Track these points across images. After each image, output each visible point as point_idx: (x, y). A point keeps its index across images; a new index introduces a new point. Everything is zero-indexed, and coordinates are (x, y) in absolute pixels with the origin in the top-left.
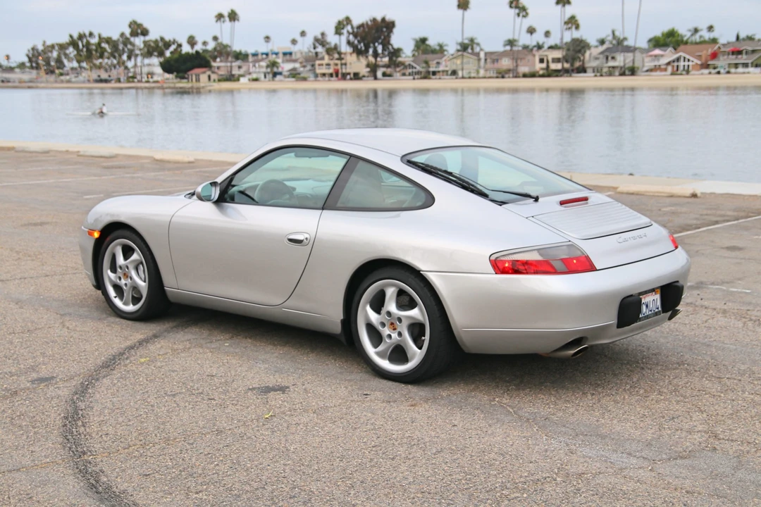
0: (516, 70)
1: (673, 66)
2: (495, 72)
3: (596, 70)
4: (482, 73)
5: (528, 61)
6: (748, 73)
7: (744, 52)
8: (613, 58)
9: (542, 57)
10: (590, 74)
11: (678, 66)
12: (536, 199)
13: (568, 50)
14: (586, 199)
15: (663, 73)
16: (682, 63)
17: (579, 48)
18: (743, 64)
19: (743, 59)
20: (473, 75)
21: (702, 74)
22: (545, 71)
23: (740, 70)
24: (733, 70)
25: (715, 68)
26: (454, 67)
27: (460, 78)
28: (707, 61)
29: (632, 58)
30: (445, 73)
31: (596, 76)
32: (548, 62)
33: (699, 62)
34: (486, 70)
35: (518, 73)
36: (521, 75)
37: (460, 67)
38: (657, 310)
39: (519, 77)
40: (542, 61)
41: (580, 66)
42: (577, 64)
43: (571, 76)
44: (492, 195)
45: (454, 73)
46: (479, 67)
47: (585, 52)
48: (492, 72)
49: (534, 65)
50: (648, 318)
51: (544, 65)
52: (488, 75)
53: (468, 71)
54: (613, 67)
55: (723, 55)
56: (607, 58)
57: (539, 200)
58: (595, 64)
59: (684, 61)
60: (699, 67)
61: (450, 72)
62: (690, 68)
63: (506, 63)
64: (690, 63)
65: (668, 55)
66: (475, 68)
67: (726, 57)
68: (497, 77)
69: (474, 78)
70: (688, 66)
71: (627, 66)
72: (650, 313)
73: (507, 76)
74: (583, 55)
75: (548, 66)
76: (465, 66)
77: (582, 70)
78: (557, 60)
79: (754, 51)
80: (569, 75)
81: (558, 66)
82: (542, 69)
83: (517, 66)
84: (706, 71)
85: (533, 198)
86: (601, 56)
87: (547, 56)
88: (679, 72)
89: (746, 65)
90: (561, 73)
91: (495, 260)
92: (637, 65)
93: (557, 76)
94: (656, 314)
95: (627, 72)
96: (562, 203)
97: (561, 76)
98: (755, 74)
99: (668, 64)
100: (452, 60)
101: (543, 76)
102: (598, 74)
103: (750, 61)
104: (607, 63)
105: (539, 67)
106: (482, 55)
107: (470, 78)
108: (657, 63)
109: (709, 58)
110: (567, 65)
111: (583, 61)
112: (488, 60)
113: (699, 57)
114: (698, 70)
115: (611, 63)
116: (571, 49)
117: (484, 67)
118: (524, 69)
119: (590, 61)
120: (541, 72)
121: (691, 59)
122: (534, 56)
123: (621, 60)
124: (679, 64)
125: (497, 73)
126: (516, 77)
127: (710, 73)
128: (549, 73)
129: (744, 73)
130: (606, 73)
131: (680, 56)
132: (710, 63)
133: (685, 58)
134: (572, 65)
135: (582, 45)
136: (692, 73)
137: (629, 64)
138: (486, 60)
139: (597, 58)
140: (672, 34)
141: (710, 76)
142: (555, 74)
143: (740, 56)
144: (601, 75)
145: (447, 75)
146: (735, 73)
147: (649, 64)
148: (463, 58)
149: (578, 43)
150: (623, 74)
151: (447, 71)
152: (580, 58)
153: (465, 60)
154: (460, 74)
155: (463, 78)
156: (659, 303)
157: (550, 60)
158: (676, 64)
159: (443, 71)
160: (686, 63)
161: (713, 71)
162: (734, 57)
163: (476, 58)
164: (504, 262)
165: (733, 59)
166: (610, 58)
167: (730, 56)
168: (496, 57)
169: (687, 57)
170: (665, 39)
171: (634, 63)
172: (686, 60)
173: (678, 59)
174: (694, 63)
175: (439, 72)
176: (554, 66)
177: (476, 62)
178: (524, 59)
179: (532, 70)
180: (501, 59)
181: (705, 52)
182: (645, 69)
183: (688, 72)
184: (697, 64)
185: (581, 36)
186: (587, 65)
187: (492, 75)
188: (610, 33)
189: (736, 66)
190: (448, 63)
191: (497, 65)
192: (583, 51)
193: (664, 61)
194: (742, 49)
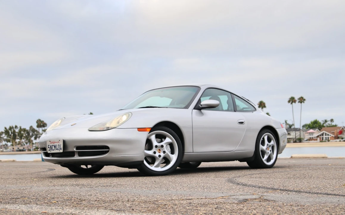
1: (320, 138)
8: (289, 134)
11: (323, 138)
15: (316, 141)
16: (325, 136)
21: (336, 141)
28: (337, 135)
29: (299, 134)
33: (334, 136)
54: (290, 139)
59: (326, 135)
60: (333, 138)
62: (329, 139)
64: (329, 136)
65: (316, 133)
70: (328, 138)
71: (297, 138)
84: (338, 140)
88: (324, 141)
92: (302, 137)
95: (297, 141)
99: (318, 137)
108: (311, 136)
109: (338, 134)
113: (333, 133)
114: (333, 140)
115: (288, 137)
121: (329, 134)
123: (293, 135)
124: (323, 136)
131: (324, 133)
132: (339, 136)
133: (326, 134)
136: (331, 141)
140: (316, 122)
141: (341, 143)
147: (307, 137)
150: (295, 142)
158: (321, 137)
160: (327, 136)
161: (342, 140)
169: (327, 133)
170: (313, 125)
171: (300, 136)
172: (327, 135)
173: (322, 134)
174: (331, 136)
181: (336, 130)
182: (306, 139)
183: (329, 141)
184: (332, 137)
193: (315, 135)
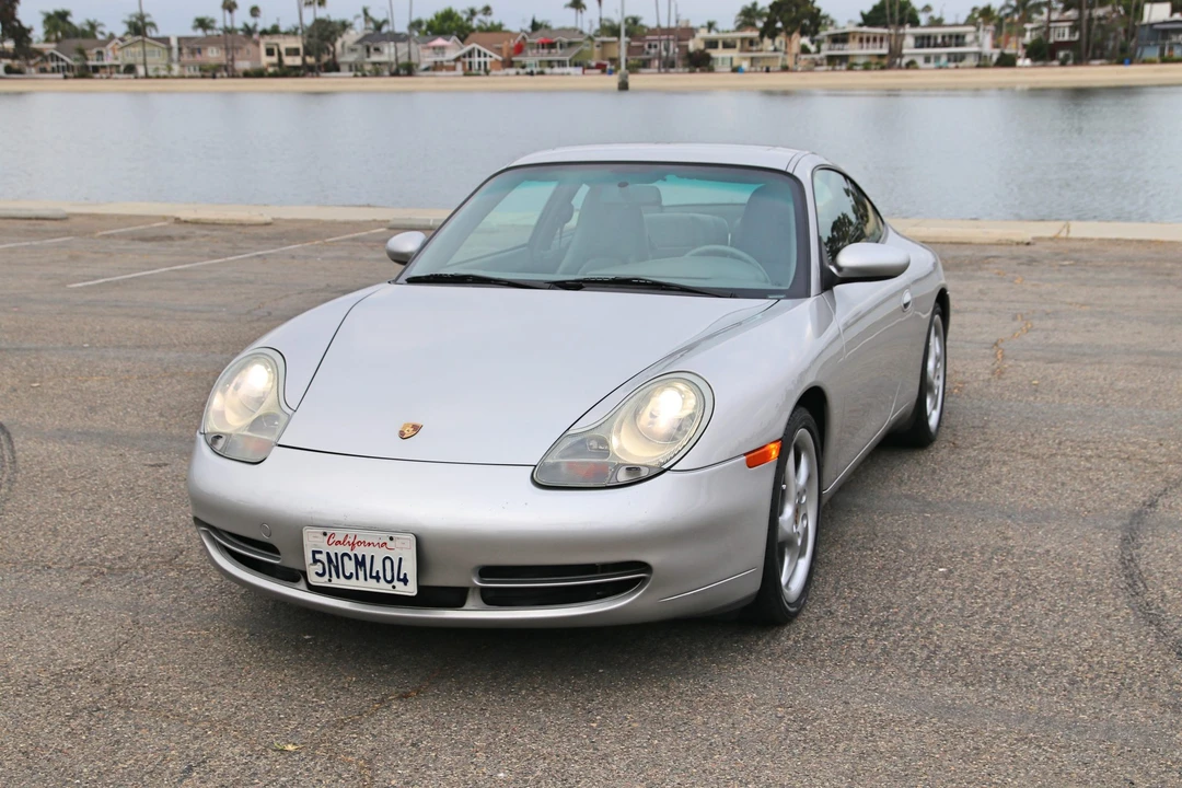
0: (232, 66)
1: (464, 64)
2: (197, 68)
3: (354, 68)
4: (176, 69)
5: (248, 52)
6: (569, 74)
7: (558, 45)
8: (377, 50)
9: (270, 47)
10: (345, 73)
11: (470, 63)
13: (310, 36)
15: (452, 73)
16: (476, 59)
17: (327, 33)
18: (559, 61)
19: (557, 55)
20: (163, 73)
21: (507, 75)
22: (277, 68)
23: (557, 70)
24: (547, 70)
25: (524, 67)
26: (130, 60)
27: (142, 78)
28: (509, 56)
29: (407, 49)
30: (114, 70)
31: (356, 76)
32: (280, 54)
33: (500, 58)
34: (183, 66)
35: (234, 70)
36: (241, 74)
37: (140, 59)
39: (238, 77)
40: (270, 52)
41: (329, 60)
42: (325, 58)
43: (318, 76)
45: (130, 69)
46: (171, 60)
47: (336, 40)
48: (192, 68)
49: (258, 58)
51: (274, 59)
52: (187, 73)
53: (154, 67)
54: (380, 63)
55: (532, 48)
56: (368, 50)
58: (351, 58)
59: (479, 56)
60: (500, 65)
61: (122, 68)
62: (488, 67)
63: (213, 55)
64: (488, 59)
65: (452, 48)
66: (165, 62)
67: (535, 51)
68: (203, 77)
69: (165, 77)
70: (485, 63)
71: (401, 61)
73: (218, 75)
74: (333, 45)
75: (280, 60)
76: (149, 59)
77: (333, 67)
78: (293, 52)
79: (570, 44)
80: (315, 74)
81: (297, 61)
82: (272, 65)
83: (233, 60)
84: (512, 71)
86: (359, 47)
87: (277, 45)
88: (474, 72)
89: (562, 64)
90: (302, 72)
92: (414, 60)
93: (297, 76)
95: (402, 72)
97: (303, 76)
98: (576, 75)
99: (457, 59)
100: (125, 50)
101: (274, 75)
102: (359, 74)
103: (567, 58)
104: (368, 57)
105: (265, 60)
106: (174, 42)
107: (158, 77)
108: (439, 59)
109: (512, 53)
110: (310, 60)
111: (334, 53)
112: (185, 51)
113: (499, 51)
114: (499, 69)
115: (375, 58)
116: (316, 34)
117: (179, 60)
118: (243, 65)
119: (343, 53)
120: (271, 70)
121: (489, 52)
122: (257, 44)
123: (388, 53)
124: (472, 59)
125: (200, 70)
126: (233, 76)
127: (518, 74)
128: (284, 72)
129: (563, 74)
130: (370, 72)
131: (474, 49)
132: (514, 59)
133: (479, 52)
134: (318, 60)
135: (330, 29)
136: (493, 72)
137: (403, 60)
138: (180, 49)
139: (353, 50)
140: (448, 16)
141: (517, 78)
142: (294, 73)
143: (553, 51)
144: (364, 76)
145: (118, 72)
146: (551, 74)
147: (428, 58)
148: (144, 46)
149: (324, 25)
150: (395, 74)
151: (118, 66)
152: (328, 49)
153: (148, 48)
154: (141, 71)
155: (147, 76)
157: (283, 51)
158: (467, 60)
159: (111, 66)
160: (482, 59)
161: (521, 71)
162: (546, 51)
163: (163, 45)
165: (545, 55)
166: (372, 50)
167: (541, 51)
168: (197, 46)
169: (483, 50)
170: (439, 24)
171: (410, 58)
172: (482, 55)
173: (470, 54)
174: (492, 59)
175: (104, 67)
176: (289, 61)
177: (166, 52)
178: (241, 48)
179: (257, 66)
180: (205, 49)
181: (506, 43)
182: (423, 66)
183: (487, 73)
184: (497, 60)
185: (329, 16)
186: (340, 60)
187: (193, 73)
188: (361, 12)
189: (550, 64)
190: (119, 53)
191: (198, 57)
192: (332, 38)
193: (451, 54)
194: (554, 40)
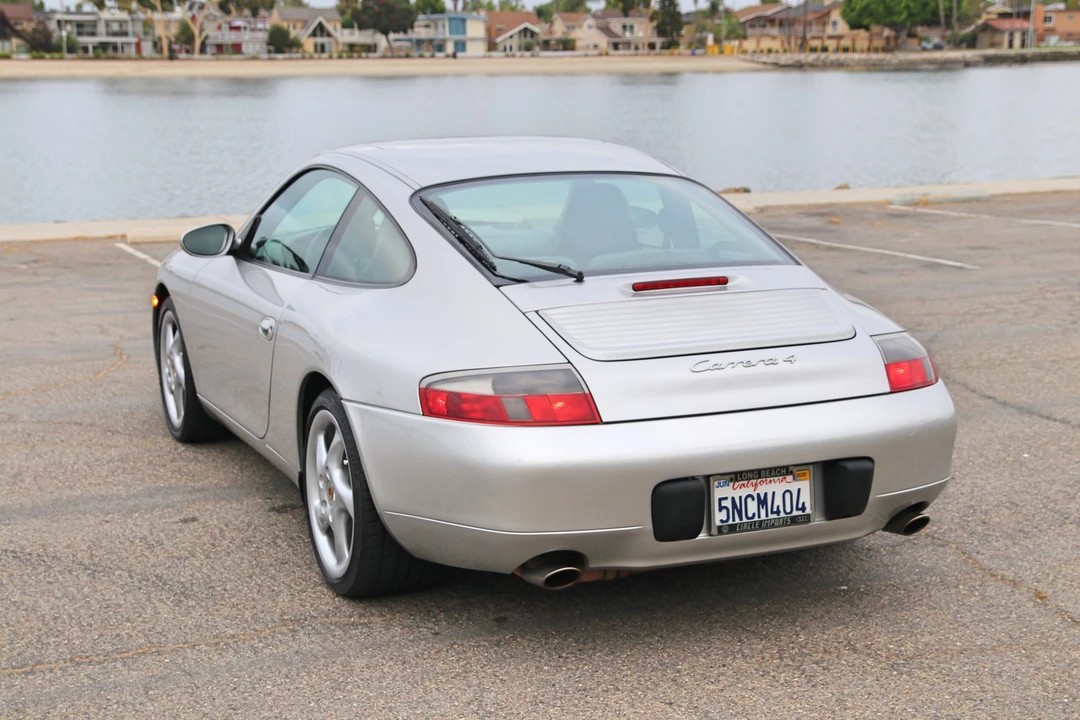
12: (580, 278)
14: (722, 281)
38: (795, 513)
44: (503, 267)
50: (760, 527)
57: (585, 279)
72: (771, 516)
85: (572, 276)
91: (426, 389)
94: (794, 520)
96: (639, 288)
156: (806, 498)
164: (439, 393)
